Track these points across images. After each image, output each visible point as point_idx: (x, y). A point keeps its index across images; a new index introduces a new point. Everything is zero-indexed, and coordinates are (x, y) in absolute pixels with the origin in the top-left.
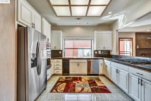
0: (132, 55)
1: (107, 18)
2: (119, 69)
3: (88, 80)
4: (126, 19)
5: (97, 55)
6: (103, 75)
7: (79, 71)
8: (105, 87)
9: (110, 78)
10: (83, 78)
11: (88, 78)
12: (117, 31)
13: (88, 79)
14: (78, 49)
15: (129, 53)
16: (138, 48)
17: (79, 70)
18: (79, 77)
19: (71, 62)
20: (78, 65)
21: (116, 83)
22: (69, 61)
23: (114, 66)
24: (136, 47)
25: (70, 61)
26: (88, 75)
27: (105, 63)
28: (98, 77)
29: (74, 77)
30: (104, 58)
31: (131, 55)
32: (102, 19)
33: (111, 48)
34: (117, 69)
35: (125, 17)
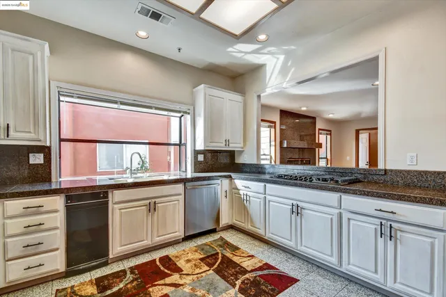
0: (275, 162)
1: (243, 53)
2: (301, 204)
3: (202, 260)
4: (293, 70)
5: (202, 166)
6: (231, 227)
7: (155, 234)
8: (268, 266)
9: (261, 232)
10: (177, 257)
11: (196, 251)
12: (259, 97)
13: (202, 256)
14: (124, 145)
15: (269, 157)
16: (285, 146)
17: (155, 229)
18: (161, 259)
19: (116, 200)
20: (152, 208)
21: (290, 244)
22: (107, 197)
23: (279, 195)
24: (281, 143)
25: (110, 199)
26: (188, 238)
27: (237, 189)
28: (222, 239)
29: (137, 267)
30: (233, 175)
31: (273, 163)
32: (230, 49)
33: (242, 145)
34: (295, 203)
35: (289, 64)
